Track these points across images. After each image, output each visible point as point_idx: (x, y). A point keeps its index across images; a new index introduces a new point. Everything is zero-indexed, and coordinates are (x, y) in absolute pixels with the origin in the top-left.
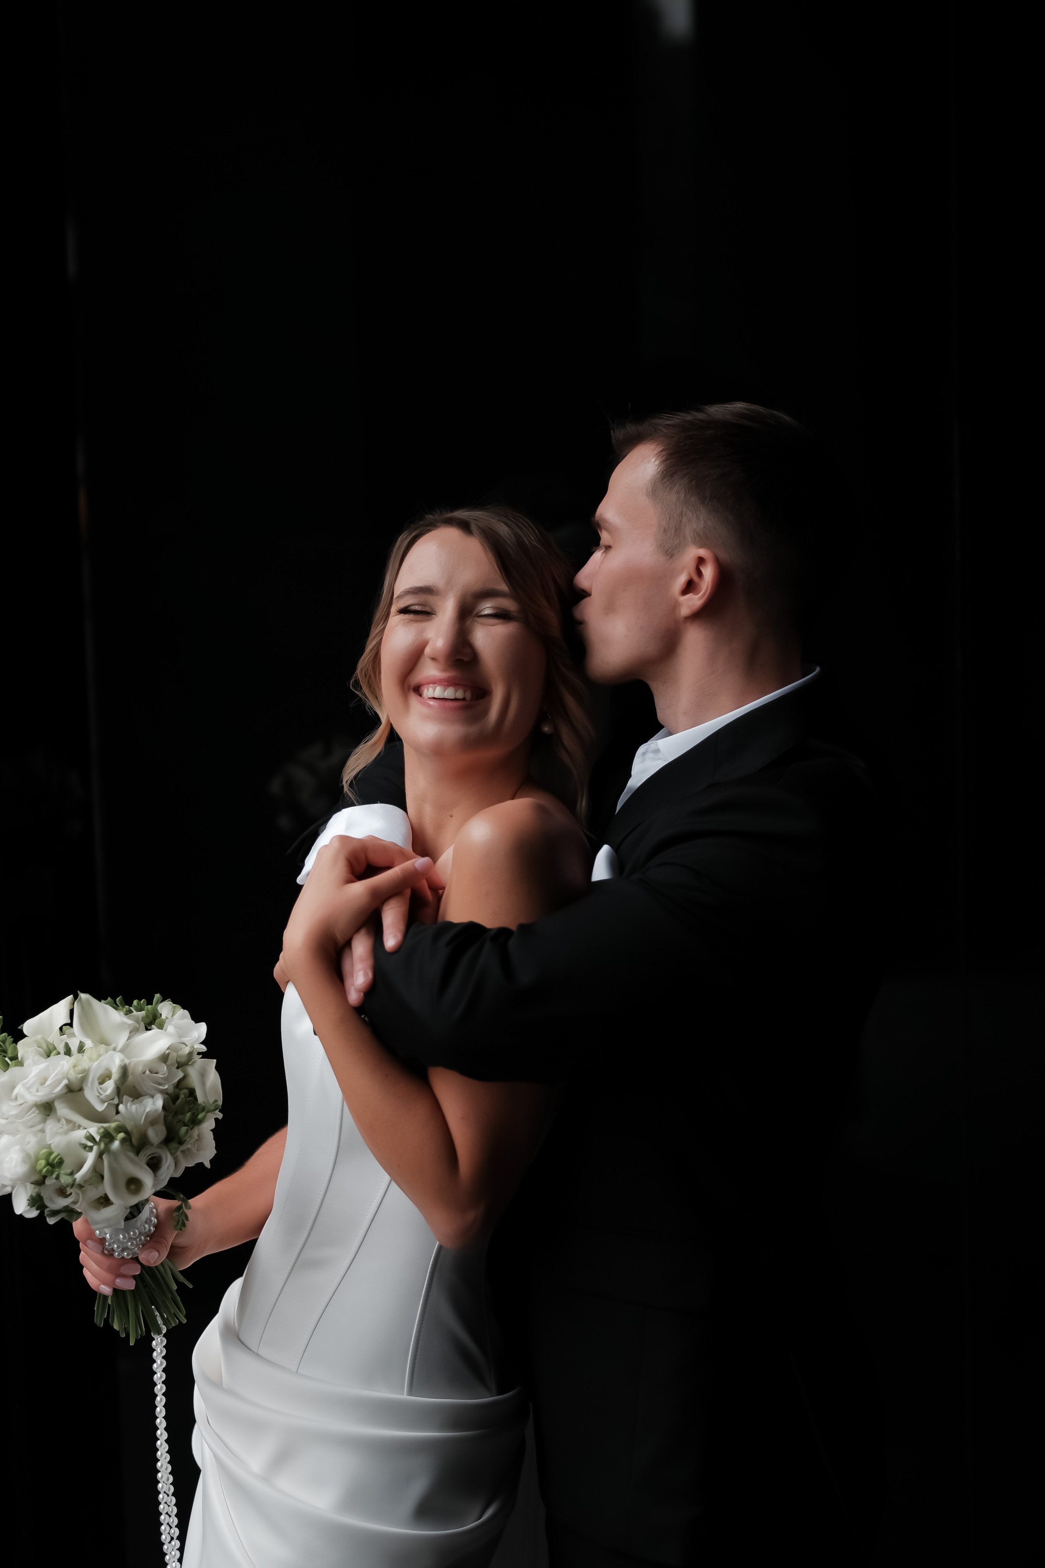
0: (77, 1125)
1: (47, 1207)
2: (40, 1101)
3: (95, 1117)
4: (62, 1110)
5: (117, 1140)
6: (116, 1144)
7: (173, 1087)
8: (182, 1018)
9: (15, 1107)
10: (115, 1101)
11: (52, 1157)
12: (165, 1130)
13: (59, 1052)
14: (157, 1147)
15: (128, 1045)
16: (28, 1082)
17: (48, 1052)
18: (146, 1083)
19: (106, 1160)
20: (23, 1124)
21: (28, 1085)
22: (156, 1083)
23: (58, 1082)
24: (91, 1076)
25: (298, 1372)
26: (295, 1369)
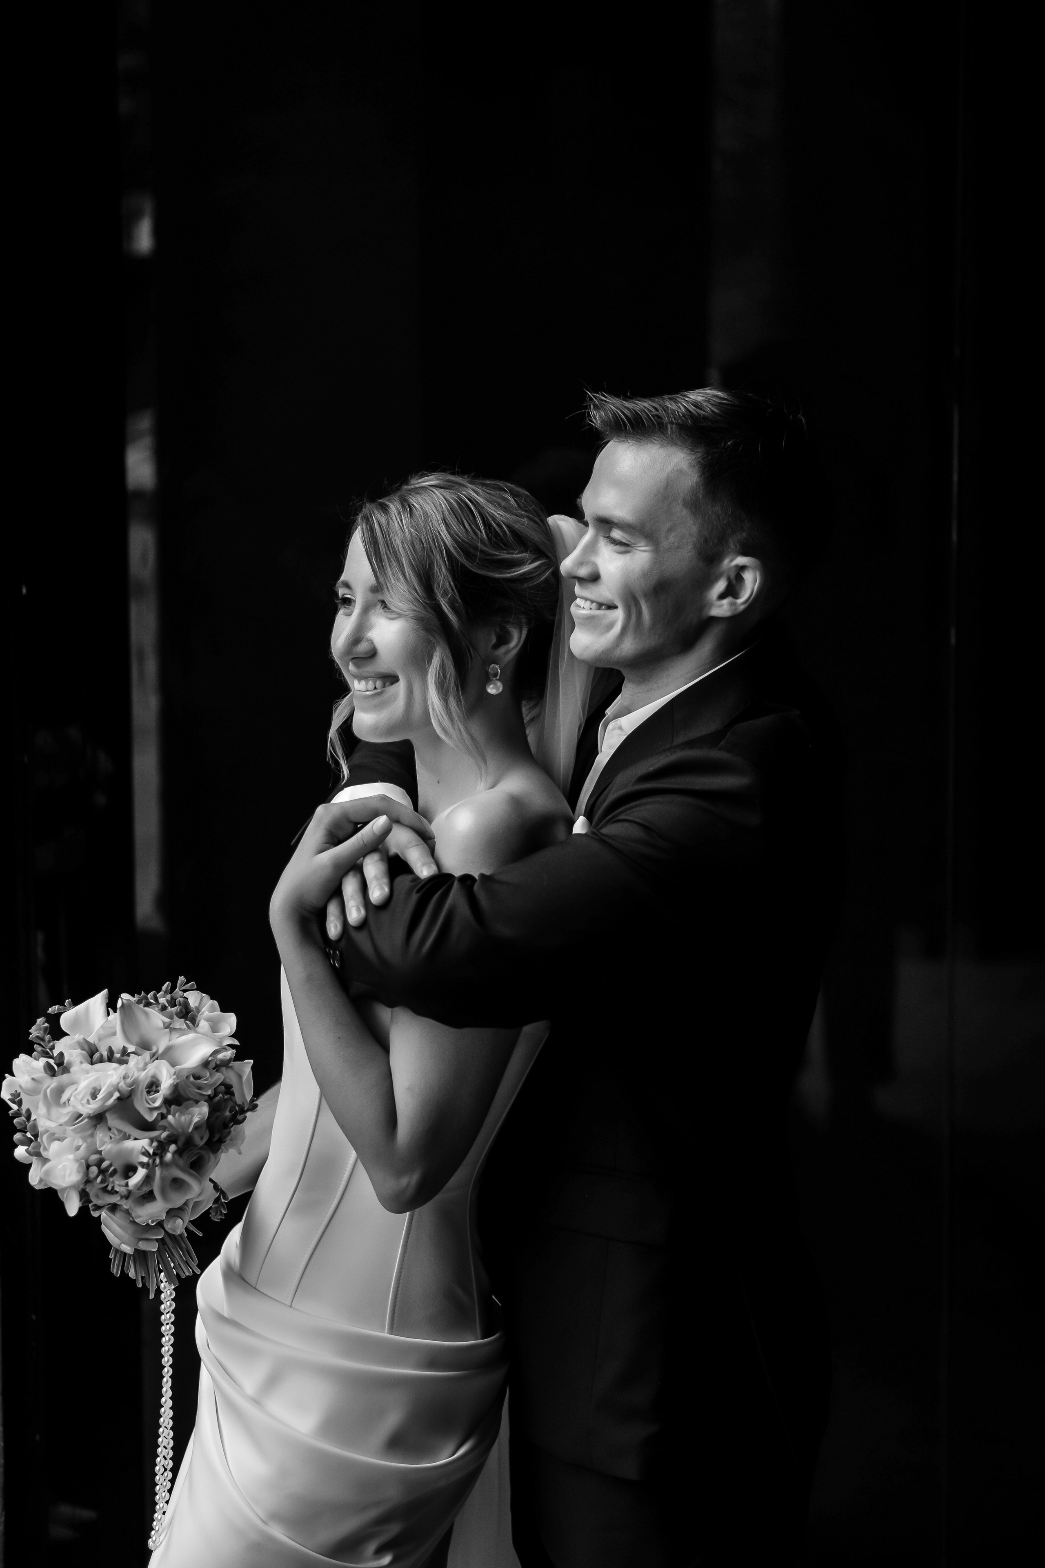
0: (128, 1135)
1: (91, 1202)
2: (94, 1113)
3: (146, 1126)
4: (113, 1121)
5: (169, 1152)
6: (169, 1156)
7: (216, 1093)
8: (212, 1010)
9: (64, 1115)
10: (164, 1111)
11: (105, 1164)
12: (207, 1131)
13: (102, 1055)
14: (202, 1148)
15: (169, 1049)
16: (79, 1094)
17: (91, 1056)
18: (190, 1089)
19: (158, 1171)
20: (73, 1130)
21: (80, 1097)
22: (199, 1088)
23: (110, 1095)
24: (140, 1087)
25: (291, 1306)
26: (289, 1303)
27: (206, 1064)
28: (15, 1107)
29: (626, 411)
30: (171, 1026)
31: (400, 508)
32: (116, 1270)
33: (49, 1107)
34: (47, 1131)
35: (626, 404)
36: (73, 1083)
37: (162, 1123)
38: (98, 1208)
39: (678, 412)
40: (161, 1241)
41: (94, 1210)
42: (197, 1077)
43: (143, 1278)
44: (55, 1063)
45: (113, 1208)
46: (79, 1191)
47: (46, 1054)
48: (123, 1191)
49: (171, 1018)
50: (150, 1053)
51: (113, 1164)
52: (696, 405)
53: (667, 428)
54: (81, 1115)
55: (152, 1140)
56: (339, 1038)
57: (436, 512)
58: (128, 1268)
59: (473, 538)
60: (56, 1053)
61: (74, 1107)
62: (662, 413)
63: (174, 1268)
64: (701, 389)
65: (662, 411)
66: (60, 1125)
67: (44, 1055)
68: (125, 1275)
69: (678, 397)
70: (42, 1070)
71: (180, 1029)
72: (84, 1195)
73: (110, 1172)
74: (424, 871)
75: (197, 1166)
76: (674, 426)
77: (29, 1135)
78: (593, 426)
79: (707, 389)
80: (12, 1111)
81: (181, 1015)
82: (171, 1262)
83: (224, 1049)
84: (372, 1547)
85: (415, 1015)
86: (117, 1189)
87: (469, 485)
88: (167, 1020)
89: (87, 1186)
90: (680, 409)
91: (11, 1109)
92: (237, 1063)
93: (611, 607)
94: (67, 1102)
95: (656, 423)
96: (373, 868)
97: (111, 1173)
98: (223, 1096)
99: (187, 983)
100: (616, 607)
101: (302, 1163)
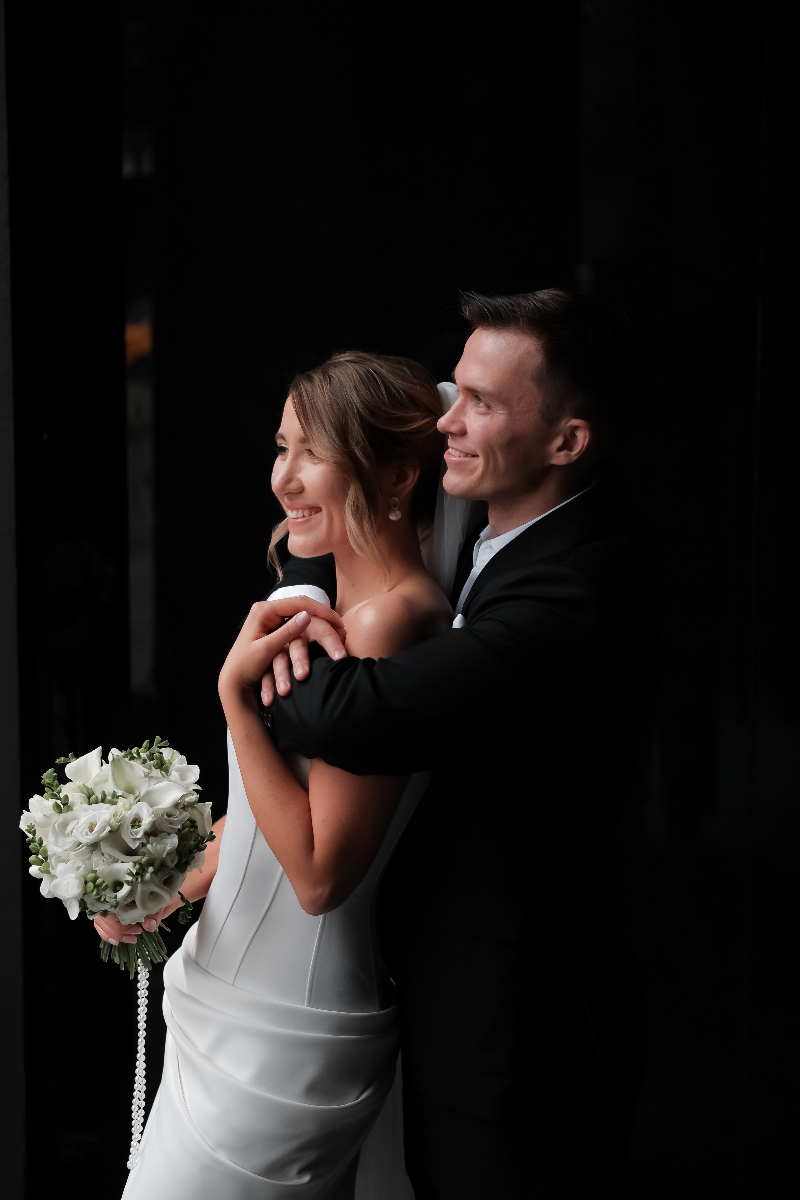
0: (116, 859)
1: (88, 909)
2: (91, 842)
3: (130, 852)
4: (105, 848)
5: (148, 872)
6: (148, 876)
7: (184, 827)
8: (181, 763)
9: (69, 842)
10: (144, 841)
11: (99, 881)
12: (177, 856)
13: (97, 797)
14: (172, 869)
15: (148, 793)
16: (79, 827)
17: (89, 798)
18: (164, 824)
19: (139, 887)
20: (74, 854)
21: (80, 830)
22: (171, 824)
23: (103, 828)
24: (127, 823)
25: (233, 985)
26: (231, 983)
27: (176, 805)
28: (30, 836)
29: (488, 306)
30: (149, 775)
31: (322, 378)
32: (104, 958)
33: (56, 837)
34: (55, 854)
35: (488, 300)
36: (75, 818)
37: (143, 850)
38: (93, 913)
39: (528, 307)
40: (140, 937)
41: (90, 915)
42: (170, 816)
43: (125, 963)
44: (61, 803)
45: (105, 913)
46: (79, 900)
47: (55, 797)
48: (113, 902)
49: (150, 769)
50: (134, 796)
51: (105, 881)
52: (543, 302)
53: (519, 320)
54: (80, 844)
55: (135, 863)
56: (271, 781)
57: (349, 381)
58: (114, 955)
59: (377, 401)
60: (62, 795)
61: (76, 837)
62: (516, 308)
63: (148, 955)
64: (548, 290)
65: (516, 307)
66: (65, 850)
67: (53, 797)
68: (111, 960)
69: (529, 296)
70: (52, 808)
71: (157, 778)
72: (82, 904)
73: (103, 886)
74: (336, 655)
75: (169, 883)
76: (525, 319)
77: (40, 857)
78: (464, 316)
79: (552, 289)
80: (28, 839)
81: (158, 767)
82: (146, 951)
83: (190, 794)
84: (295, 1169)
85: (328, 765)
86: (108, 900)
87: (375, 360)
88: (147, 771)
89: (85, 897)
90: (530, 305)
91: (28, 837)
92: (200, 805)
93: (475, 456)
94: (70, 833)
95: (511, 316)
96: (297, 652)
97: (103, 888)
98: (189, 829)
99: (162, 741)
100: (478, 456)
101: (242, 875)
